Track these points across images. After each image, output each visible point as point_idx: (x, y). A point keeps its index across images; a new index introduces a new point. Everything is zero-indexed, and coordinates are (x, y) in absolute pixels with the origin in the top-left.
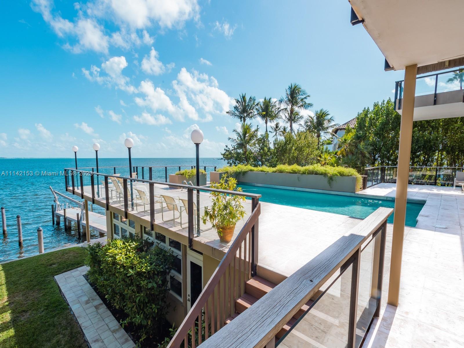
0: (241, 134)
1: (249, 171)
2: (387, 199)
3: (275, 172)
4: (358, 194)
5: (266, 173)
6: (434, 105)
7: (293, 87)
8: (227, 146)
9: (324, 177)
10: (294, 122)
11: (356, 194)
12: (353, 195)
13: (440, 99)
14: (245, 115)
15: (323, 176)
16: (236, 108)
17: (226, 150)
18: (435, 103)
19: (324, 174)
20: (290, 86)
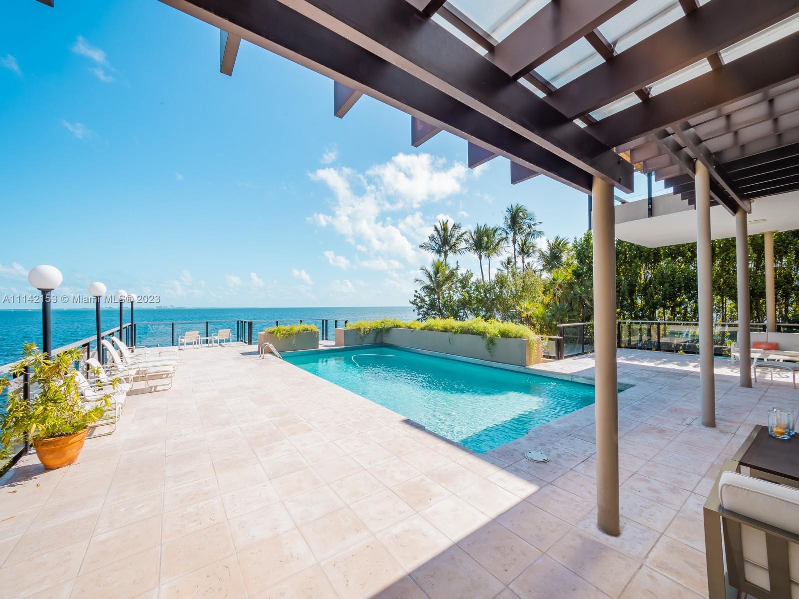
0: (432, 273)
1: (393, 327)
2: (573, 381)
3: (423, 330)
4: (529, 369)
5: (412, 331)
6: (649, 217)
7: (514, 208)
8: (416, 292)
9: (482, 339)
10: (528, 256)
11: (526, 368)
12: (522, 369)
13: (657, 207)
14: (447, 248)
15: (481, 336)
16: (432, 238)
17: (417, 297)
18: (651, 213)
19: (482, 334)
20: (510, 207)
